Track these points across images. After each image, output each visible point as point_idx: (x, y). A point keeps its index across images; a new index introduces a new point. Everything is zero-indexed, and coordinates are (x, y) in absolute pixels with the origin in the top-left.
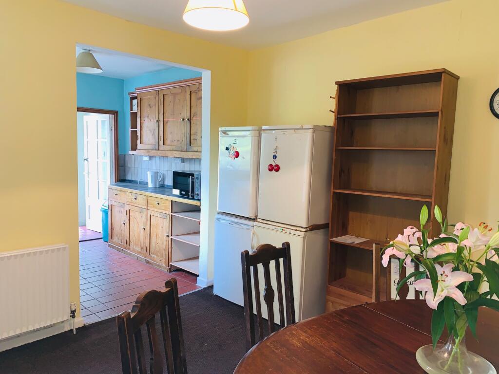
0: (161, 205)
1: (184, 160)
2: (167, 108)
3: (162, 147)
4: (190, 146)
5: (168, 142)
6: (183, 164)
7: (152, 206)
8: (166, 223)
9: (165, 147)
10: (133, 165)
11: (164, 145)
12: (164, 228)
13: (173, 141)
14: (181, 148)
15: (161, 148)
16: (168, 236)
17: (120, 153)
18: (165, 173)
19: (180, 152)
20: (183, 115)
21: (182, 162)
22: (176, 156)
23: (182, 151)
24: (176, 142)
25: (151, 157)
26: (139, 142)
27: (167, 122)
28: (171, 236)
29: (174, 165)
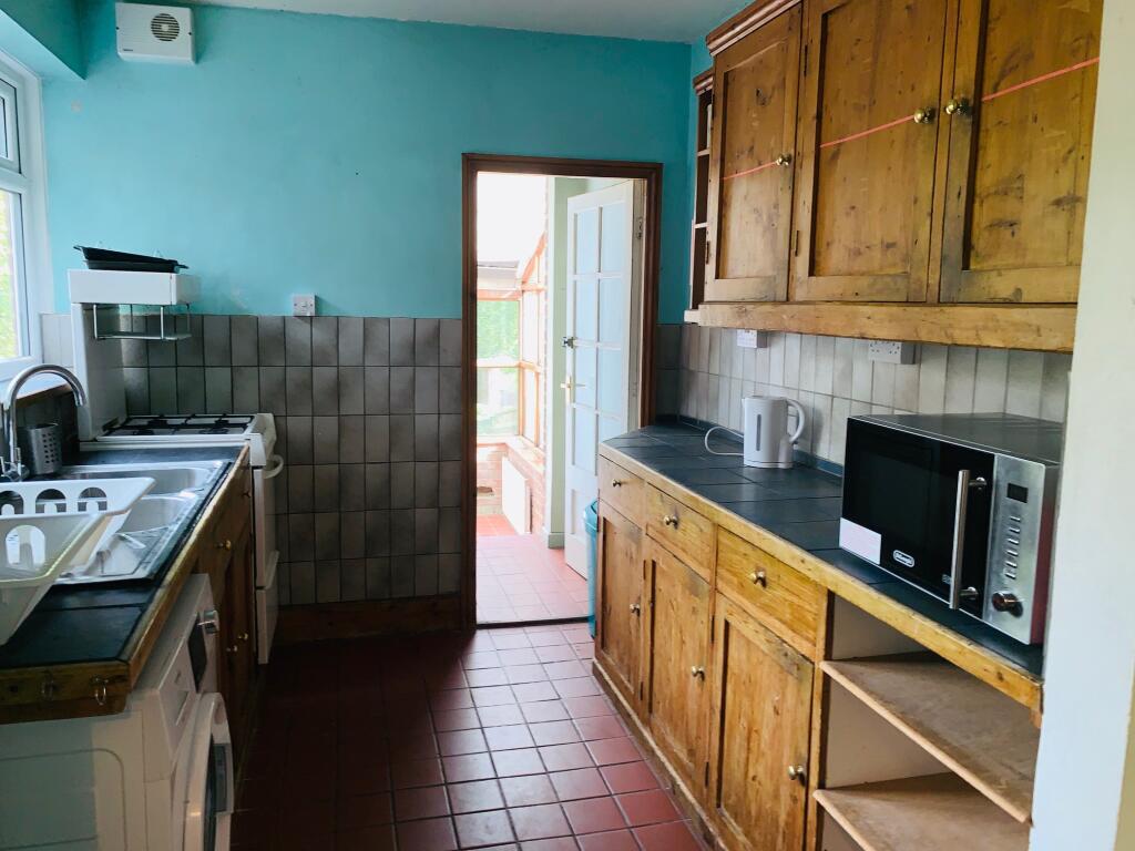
0: (776, 592)
1: (914, 352)
2: (839, 79)
3: (804, 287)
4: (966, 266)
5: (835, 257)
6: (911, 369)
7: (735, 580)
8: (797, 703)
9: (822, 286)
10: (704, 367)
11: (812, 273)
12: (787, 719)
13: (858, 253)
14: (901, 284)
15: (799, 294)
16: (803, 779)
17: (663, 318)
18: (821, 404)
19: (895, 309)
20: (928, 89)
21: (904, 361)
22: (871, 332)
23: (907, 303)
24: (877, 254)
25: (765, 338)
26: (710, 269)
27: (835, 156)
28: (821, 786)
29: (861, 373)
